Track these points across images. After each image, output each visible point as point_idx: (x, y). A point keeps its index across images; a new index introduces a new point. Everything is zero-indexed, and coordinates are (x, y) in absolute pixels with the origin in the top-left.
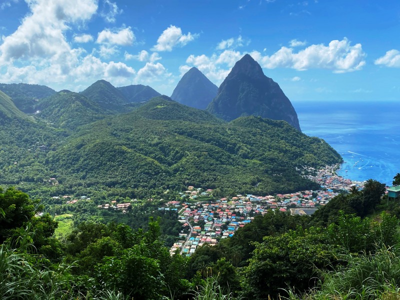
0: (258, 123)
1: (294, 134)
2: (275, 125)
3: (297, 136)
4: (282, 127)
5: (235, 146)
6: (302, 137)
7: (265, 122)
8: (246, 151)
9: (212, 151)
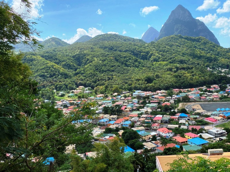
0: (178, 39)
1: (210, 46)
2: (194, 40)
3: (214, 47)
4: (200, 42)
5: (148, 54)
6: (218, 48)
7: (185, 39)
8: (157, 56)
9: (120, 56)
